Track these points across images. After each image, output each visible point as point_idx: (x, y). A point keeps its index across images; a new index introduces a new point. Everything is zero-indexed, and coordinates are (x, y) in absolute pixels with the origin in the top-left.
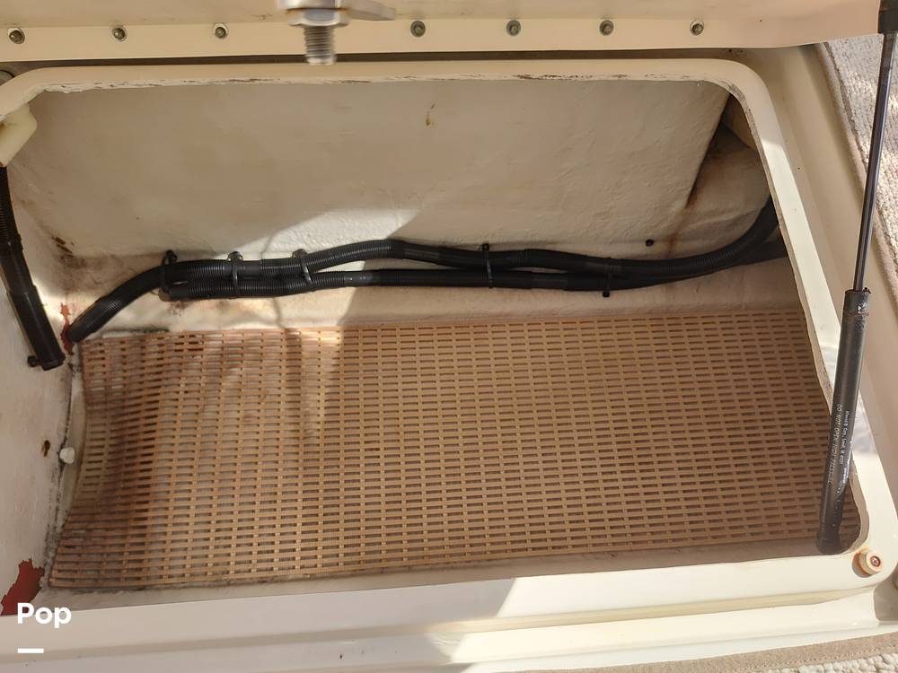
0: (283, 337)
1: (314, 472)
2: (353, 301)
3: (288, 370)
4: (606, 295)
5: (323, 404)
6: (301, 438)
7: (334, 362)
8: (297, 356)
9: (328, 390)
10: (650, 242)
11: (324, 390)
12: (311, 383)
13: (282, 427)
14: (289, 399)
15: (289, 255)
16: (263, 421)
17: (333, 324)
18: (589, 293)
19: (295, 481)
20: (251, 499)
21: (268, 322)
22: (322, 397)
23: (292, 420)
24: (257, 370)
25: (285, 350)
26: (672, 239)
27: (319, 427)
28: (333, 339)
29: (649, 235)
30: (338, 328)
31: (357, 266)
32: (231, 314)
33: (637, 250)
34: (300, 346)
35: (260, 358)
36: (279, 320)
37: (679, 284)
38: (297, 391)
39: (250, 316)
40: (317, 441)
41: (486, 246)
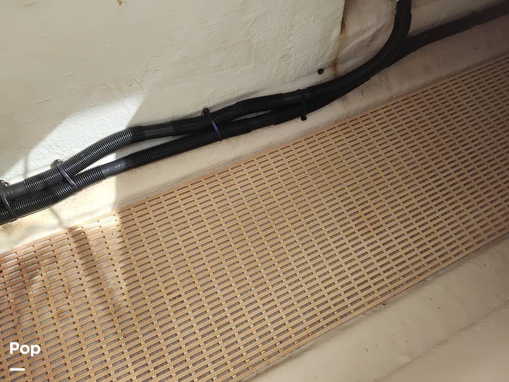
0: (69, 235)
1: (134, 336)
2: (118, 188)
3: (82, 261)
4: (304, 119)
5: (121, 278)
6: (113, 312)
7: (120, 240)
8: (86, 247)
9: (122, 264)
10: (320, 71)
11: (118, 266)
12: (105, 265)
13: (93, 311)
14: (91, 284)
15: (49, 168)
16: (75, 312)
17: (109, 210)
18: (291, 121)
19: (120, 350)
21: (53, 228)
22: (119, 272)
23: (100, 301)
24: (56, 271)
25: (74, 246)
26: (334, 64)
27: (124, 297)
28: (112, 222)
29: (320, 65)
30: (114, 212)
31: (111, 158)
32: (17, 234)
34: (86, 238)
35: (55, 259)
36: (61, 224)
38: (96, 275)
39: (32, 229)
40: (128, 310)
41: (206, 111)
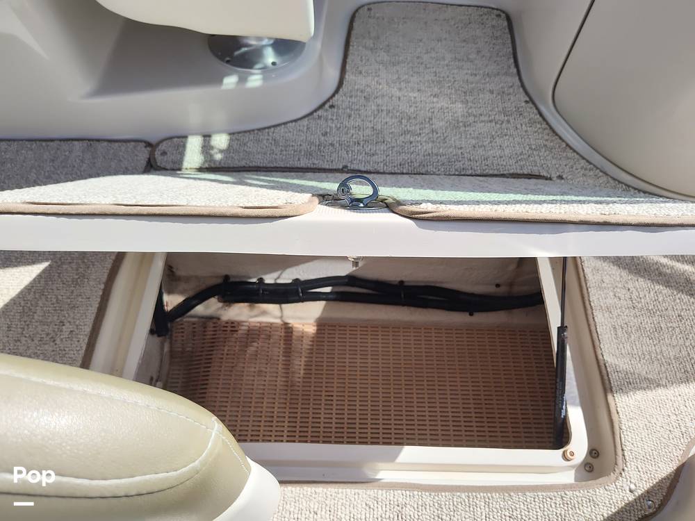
0: (283, 327)
1: (296, 406)
2: (324, 309)
3: (284, 346)
4: (471, 314)
5: (302, 367)
6: (289, 385)
7: (311, 343)
8: (290, 338)
9: (306, 359)
10: (498, 286)
11: (303, 359)
12: (297, 355)
13: (279, 379)
14: (284, 363)
15: (290, 281)
16: (268, 374)
17: (312, 321)
18: (462, 313)
19: (284, 410)
20: (259, 419)
21: (276, 318)
22: (303, 363)
23: (285, 375)
24: (267, 345)
25: (283, 334)
26: (511, 285)
27: (300, 380)
28: (311, 329)
29: (497, 281)
30: (315, 324)
31: (328, 289)
32: (255, 312)
33: (491, 289)
34: (292, 333)
35: (269, 337)
36: (281, 317)
37: (515, 311)
38: (288, 358)
39: (264, 313)
40: (298, 389)
41: (402, 282)
